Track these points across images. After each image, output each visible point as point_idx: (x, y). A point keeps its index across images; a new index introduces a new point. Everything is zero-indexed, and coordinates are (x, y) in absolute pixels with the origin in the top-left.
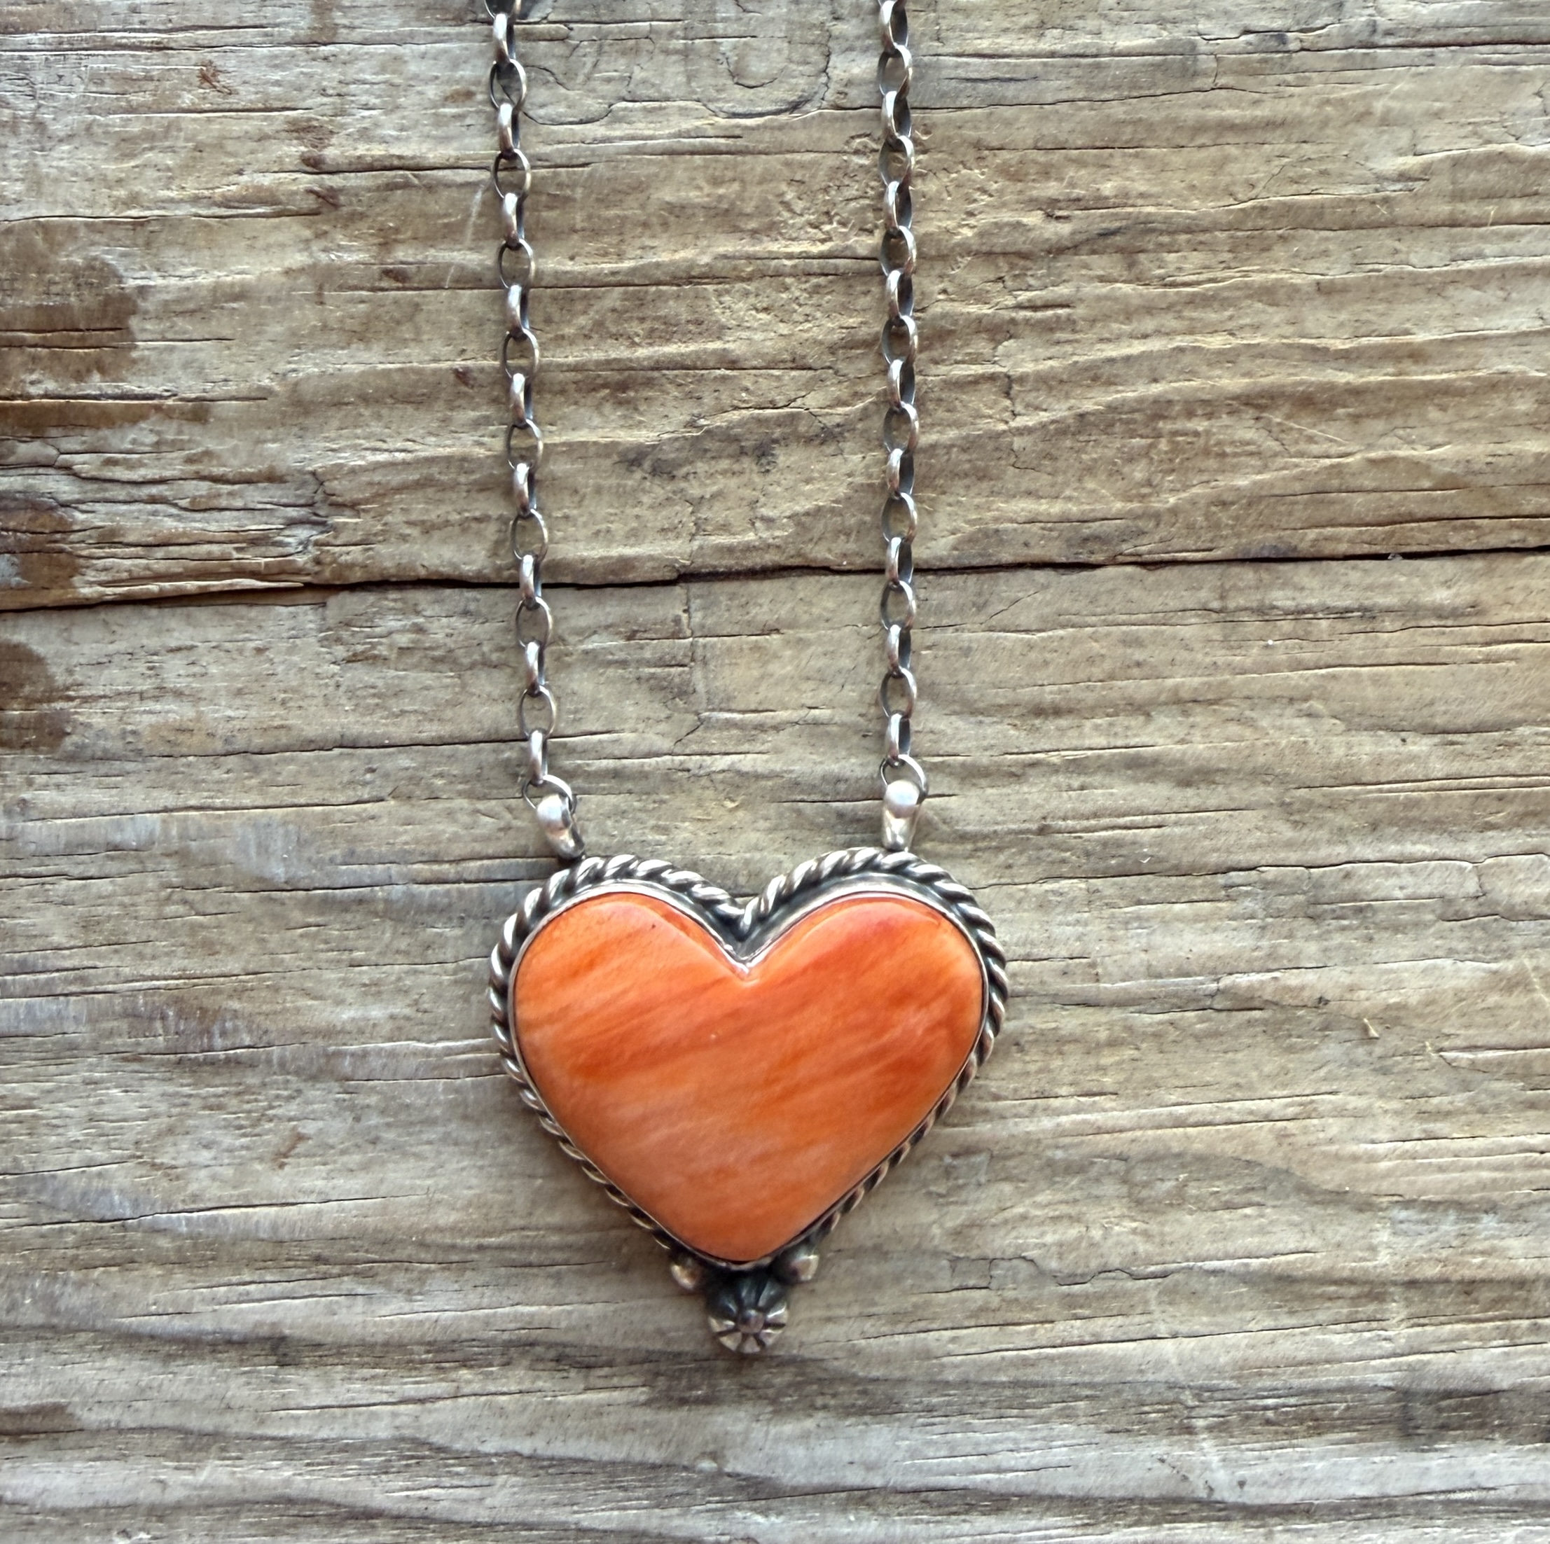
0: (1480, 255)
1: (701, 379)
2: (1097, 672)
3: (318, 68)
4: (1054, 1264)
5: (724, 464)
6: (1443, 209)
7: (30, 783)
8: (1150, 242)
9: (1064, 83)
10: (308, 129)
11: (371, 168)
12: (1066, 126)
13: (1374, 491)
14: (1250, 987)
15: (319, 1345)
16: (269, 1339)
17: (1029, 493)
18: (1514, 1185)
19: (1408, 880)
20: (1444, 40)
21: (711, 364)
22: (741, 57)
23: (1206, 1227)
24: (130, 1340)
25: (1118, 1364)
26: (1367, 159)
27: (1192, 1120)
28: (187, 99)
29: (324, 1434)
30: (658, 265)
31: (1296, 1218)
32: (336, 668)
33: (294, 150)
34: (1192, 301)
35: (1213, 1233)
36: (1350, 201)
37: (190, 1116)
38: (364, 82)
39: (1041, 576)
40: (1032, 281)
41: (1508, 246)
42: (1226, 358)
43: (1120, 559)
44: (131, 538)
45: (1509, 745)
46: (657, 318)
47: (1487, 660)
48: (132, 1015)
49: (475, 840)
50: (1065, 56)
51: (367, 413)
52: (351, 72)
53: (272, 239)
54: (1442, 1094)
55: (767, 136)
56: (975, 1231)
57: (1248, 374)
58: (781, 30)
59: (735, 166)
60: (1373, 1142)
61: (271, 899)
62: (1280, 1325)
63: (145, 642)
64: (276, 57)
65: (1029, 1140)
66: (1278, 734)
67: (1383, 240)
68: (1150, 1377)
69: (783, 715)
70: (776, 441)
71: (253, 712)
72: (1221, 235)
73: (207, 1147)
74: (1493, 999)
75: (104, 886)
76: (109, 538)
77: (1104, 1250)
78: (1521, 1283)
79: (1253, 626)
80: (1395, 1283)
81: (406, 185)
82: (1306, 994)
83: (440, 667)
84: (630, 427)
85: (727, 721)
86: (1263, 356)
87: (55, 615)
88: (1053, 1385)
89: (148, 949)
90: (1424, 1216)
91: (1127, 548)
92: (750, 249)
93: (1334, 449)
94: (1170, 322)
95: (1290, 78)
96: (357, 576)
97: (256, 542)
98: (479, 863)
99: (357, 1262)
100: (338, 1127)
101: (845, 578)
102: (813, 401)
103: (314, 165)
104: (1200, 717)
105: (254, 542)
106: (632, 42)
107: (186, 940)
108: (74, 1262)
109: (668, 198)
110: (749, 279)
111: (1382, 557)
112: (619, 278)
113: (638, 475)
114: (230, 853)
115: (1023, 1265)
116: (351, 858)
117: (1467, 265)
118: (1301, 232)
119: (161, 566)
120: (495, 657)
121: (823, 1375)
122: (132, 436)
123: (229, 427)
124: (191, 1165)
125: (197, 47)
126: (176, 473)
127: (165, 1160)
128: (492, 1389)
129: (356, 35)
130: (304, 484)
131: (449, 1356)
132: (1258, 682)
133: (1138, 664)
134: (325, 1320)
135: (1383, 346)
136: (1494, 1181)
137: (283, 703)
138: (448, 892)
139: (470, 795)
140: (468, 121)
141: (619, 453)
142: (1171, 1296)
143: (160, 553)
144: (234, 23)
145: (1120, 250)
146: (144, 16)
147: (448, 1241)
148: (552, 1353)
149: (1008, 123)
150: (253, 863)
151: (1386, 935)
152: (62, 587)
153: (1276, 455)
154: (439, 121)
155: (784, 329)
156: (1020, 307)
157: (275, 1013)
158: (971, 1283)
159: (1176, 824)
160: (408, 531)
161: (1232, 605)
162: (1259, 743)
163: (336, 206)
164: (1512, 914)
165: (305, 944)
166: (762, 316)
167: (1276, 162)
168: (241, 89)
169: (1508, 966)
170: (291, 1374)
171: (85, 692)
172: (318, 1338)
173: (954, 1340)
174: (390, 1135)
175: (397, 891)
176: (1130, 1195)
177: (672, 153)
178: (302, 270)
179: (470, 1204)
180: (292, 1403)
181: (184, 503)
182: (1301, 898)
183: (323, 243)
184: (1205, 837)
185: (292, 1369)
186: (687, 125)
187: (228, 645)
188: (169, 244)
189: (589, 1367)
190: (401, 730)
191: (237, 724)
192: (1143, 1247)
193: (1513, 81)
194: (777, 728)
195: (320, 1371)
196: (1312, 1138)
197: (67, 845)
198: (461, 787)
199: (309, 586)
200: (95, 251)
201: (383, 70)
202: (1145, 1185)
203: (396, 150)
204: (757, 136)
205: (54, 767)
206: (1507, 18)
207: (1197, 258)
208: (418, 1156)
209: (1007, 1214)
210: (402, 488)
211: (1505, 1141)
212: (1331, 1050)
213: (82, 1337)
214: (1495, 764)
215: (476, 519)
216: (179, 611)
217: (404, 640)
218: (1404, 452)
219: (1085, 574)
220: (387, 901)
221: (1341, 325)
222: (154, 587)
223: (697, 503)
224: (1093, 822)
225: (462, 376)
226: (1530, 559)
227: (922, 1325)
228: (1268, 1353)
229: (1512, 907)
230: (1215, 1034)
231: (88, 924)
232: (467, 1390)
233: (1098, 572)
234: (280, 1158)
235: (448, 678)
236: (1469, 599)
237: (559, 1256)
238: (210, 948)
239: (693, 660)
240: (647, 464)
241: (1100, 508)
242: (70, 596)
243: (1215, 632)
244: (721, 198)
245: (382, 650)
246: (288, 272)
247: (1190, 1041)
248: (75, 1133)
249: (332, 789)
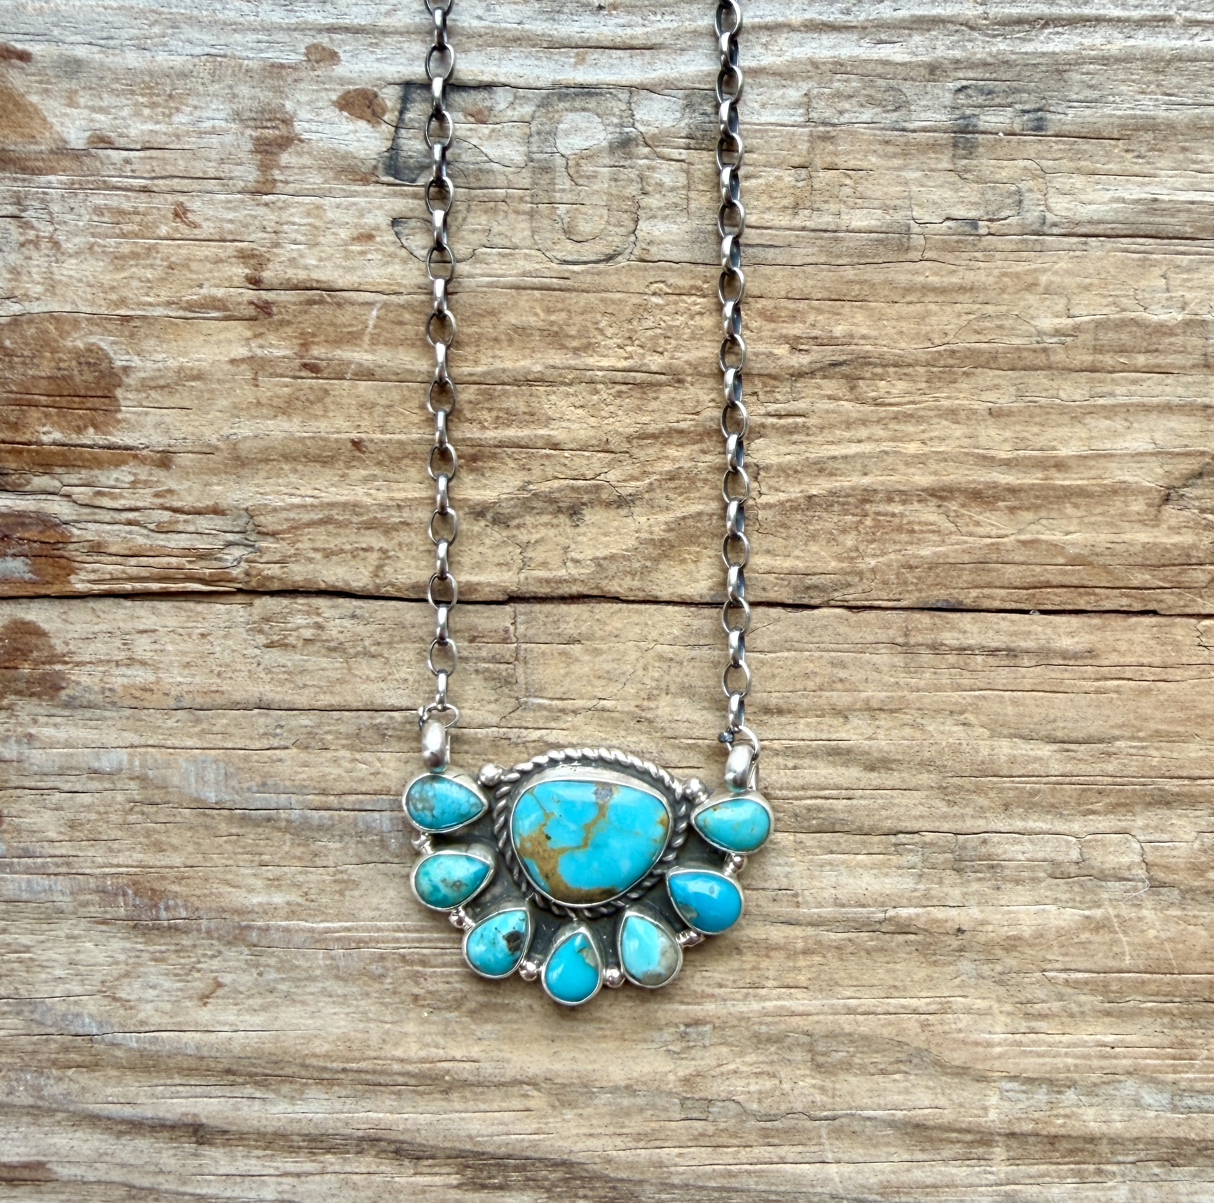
0: (1112, 394)
1: (530, 457)
2: (810, 684)
3: (261, 211)
4: (755, 1106)
5: (546, 518)
6: (1088, 359)
7: (35, 721)
8: (867, 372)
9: (810, 250)
10: (253, 256)
11: (296, 288)
12: (810, 282)
13: (1022, 564)
14: (910, 918)
15: (225, 1132)
16: (192, 1125)
17: (768, 552)
18: (1092, 1070)
19: (1028, 846)
20: (1097, 232)
21: (539, 444)
22: (573, 219)
23: (867, 1086)
24: (93, 1120)
25: (796, 1180)
26: (1032, 318)
27: (860, 1010)
28: (163, 230)
29: (228, 1194)
30: (504, 370)
31: (931, 1084)
32: (258, 652)
33: (241, 271)
34: (895, 418)
35: (871, 1090)
36: (1018, 349)
37: (140, 965)
38: (294, 224)
39: (774, 612)
40: (779, 396)
41: (1133, 388)
42: (921, 460)
43: (833, 603)
44: (113, 549)
45: (1109, 754)
46: (500, 409)
47: (1098, 692)
48: (101, 891)
49: (353, 780)
50: (813, 230)
51: (287, 467)
52: (285, 216)
53: (222, 337)
54: (1043, 1001)
55: (589, 278)
56: (698, 1079)
57: (935, 473)
58: (602, 200)
59: (563, 301)
60: (990, 1033)
61: (205, 815)
62: (914, 1158)
63: (121, 625)
64: (230, 202)
65: (743, 1018)
66: (940, 736)
67: (1040, 379)
68: (819, 1190)
69: (579, 703)
70: (584, 504)
71: (198, 679)
72: (921, 370)
73: (153, 987)
74: (1085, 936)
75: (86, 798)
76: (97, 549)
77: (792, 1098)
78: (1092, 1140)
79: (927, 658)
80: (1000, 1135)
81: (322, 302)
82: (949, 925)
83: (333, 654)
84: (478, 488)
85: (540, 705)
86: (946, 460)
87: (57, 602)
88: (749, 1191)
89: (116, 845)
90: (1024, 1088)
91: (837, 595)
92: (572, 362)
93: (994, 532)
94: (879, 431)
95: (979, 255)
96: (276, 586)
97: (203, 556)
98: (354, 797)
99: (256, 1074)
100: (247, 979)
101: (631, 606)
102: (613, 476)
103: (255, 282)
104: (884, 720)
105: (201, 557)
106: (492, 204)
107: (142, 840)
108: (54, 1063)
109: (513, 321)
110: (570, 384)
111: (1026, 612)
112: (474, 378)
113: (483, 523)
114: (176, 780)
115: (732, 1105)
116: (263, 787)
117: (1101, 401)
118: (980, 370)
119: (134, 571)
120: (373, 649)
121: (585, 1174)
122: (115, 476)
123: (186, 473)
124: (140, 1000)
125: (173, 192)
126: (147, 504)
127: (122, 995)
128: (348, 1169)
129: (290, 188)
130: (240, 516)
131: (319, 1145)
132: (929, 699)
133: (841, 680)
134: (231, 1114)
135: (1036, 457)
136: (1076, 1066)
137: (219, 674)
138: (331, 818)
139: (351, 748)
140: (370, 256)
141: (470, 507)
142: (838, 1133)
143: (133, 561)
144: (200, 175)
145: (846, 377)
146: (134, 167)
147: (321, 1064)
148: (393, 1147)
149: (768, 278)
150: (193, 788)
151: (1009, 886)
152: (62, 583)
153: (951, 533)
154: (348, 255)
155: (593, 421)
156: (769, 415)
157: (205, 895)
158: (695, 1115)
159: (861, 797)
160: (312, 555)
161: (912, 641)
162: (926, 743)
163: (270, 315)
164: (1103, 877)
165: (229, 847)
166: (580, 411)
167: (965, 317)
168: (205, 225)
169: (1097, 913)
170: (206, 1150)
171: (77, 659)
172: (226, 1127)
173: (680, 1155)
174: (283, 987)
175: (295, 814)
176: (813, 1060)
177: (518, 288)
178: (243, 360)
179: (338, 1039)
180: (206, 1171)
181: (152, 526)
182: (950, 856)
183: (260, 341)
184: (883, 808)
185: (207, 1147)
186: (530, 266)
187: (180, 631)
188: (147, 336)
189: (419, 1158)
190: (302, 699)
191: (186, 688)
192: (819, 1098)
193: (1145, 265)
194: (575, 712)
195: (227, 1149)
196: (946, 1028)
197: (60, 768)
198: (344, 742)
199: (240, 591)
200: (93, 339)
201: (309, 214)
202: (824, 1054)
203: (315, 275)
204: (581, 277)
205: (53, 711)
206: (1144, 218)
207: (901, 385)
208: (304, 1003)
209: (724, 1069)
210: (311, 524)
211: (1086, 1038)
212: (966, 965)
213: (59, 1116)
214: (1098, 768)
215: (364, 550)
216: (147, 603)
217: (308, 633)
218: (1046, 537)
219: (806, 612)
220: (288, 821)
221: (1005, 440)
222: (128, 586)
223: (525, 546)
224: (801, 793)
225: (357, 444)
226: (1134, 620)
227: (658, 1143)
228: (905, 1178)
229: (1102, 871)
230: (882, 950)
231: (73, 825)
232: (330, 1170)
233: (816, 611)
234: (204, 999)
235: (338, 662)
236: (1088, 646)
237: (400, 1080)
238: (159, 847)
239: (517, 659)
240: (489, 516)
241: (820, 567)
242: (67, 589)
243: (899, 660)
244: (552, 323)
245: (291, 640)
246: (233, 361)
247: (863, 953)
248: (59, 972)
249: (251, 738)
